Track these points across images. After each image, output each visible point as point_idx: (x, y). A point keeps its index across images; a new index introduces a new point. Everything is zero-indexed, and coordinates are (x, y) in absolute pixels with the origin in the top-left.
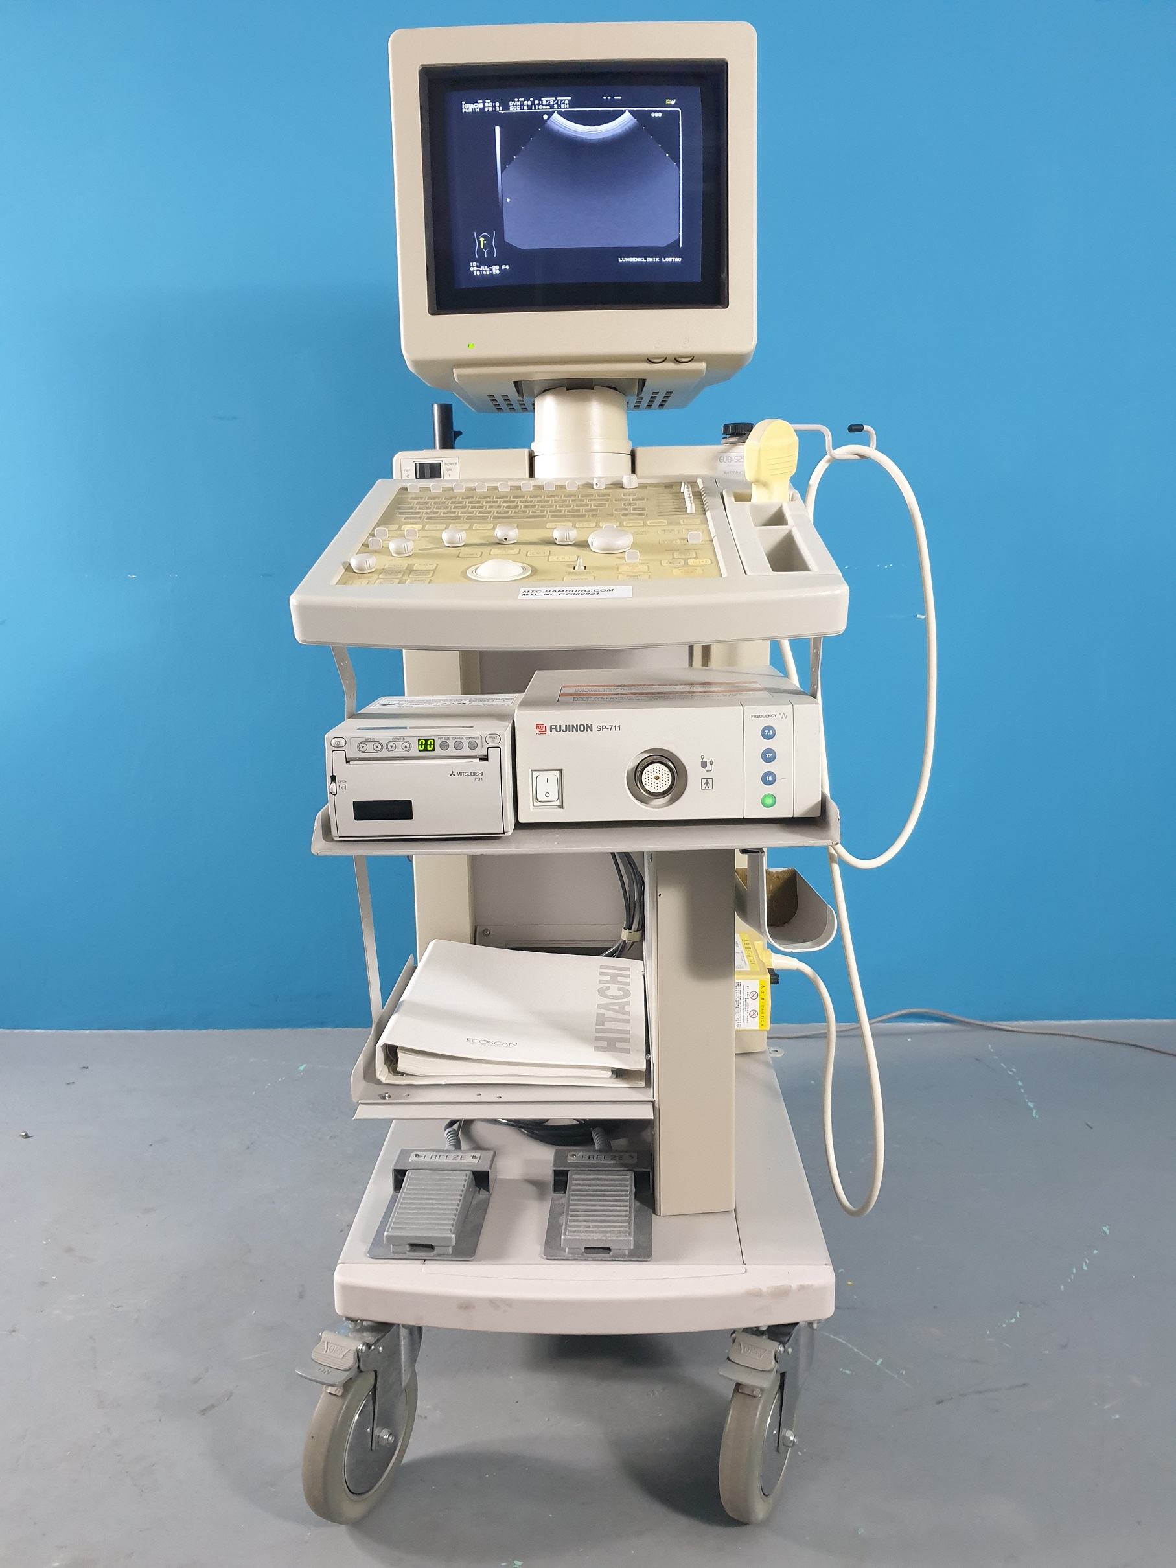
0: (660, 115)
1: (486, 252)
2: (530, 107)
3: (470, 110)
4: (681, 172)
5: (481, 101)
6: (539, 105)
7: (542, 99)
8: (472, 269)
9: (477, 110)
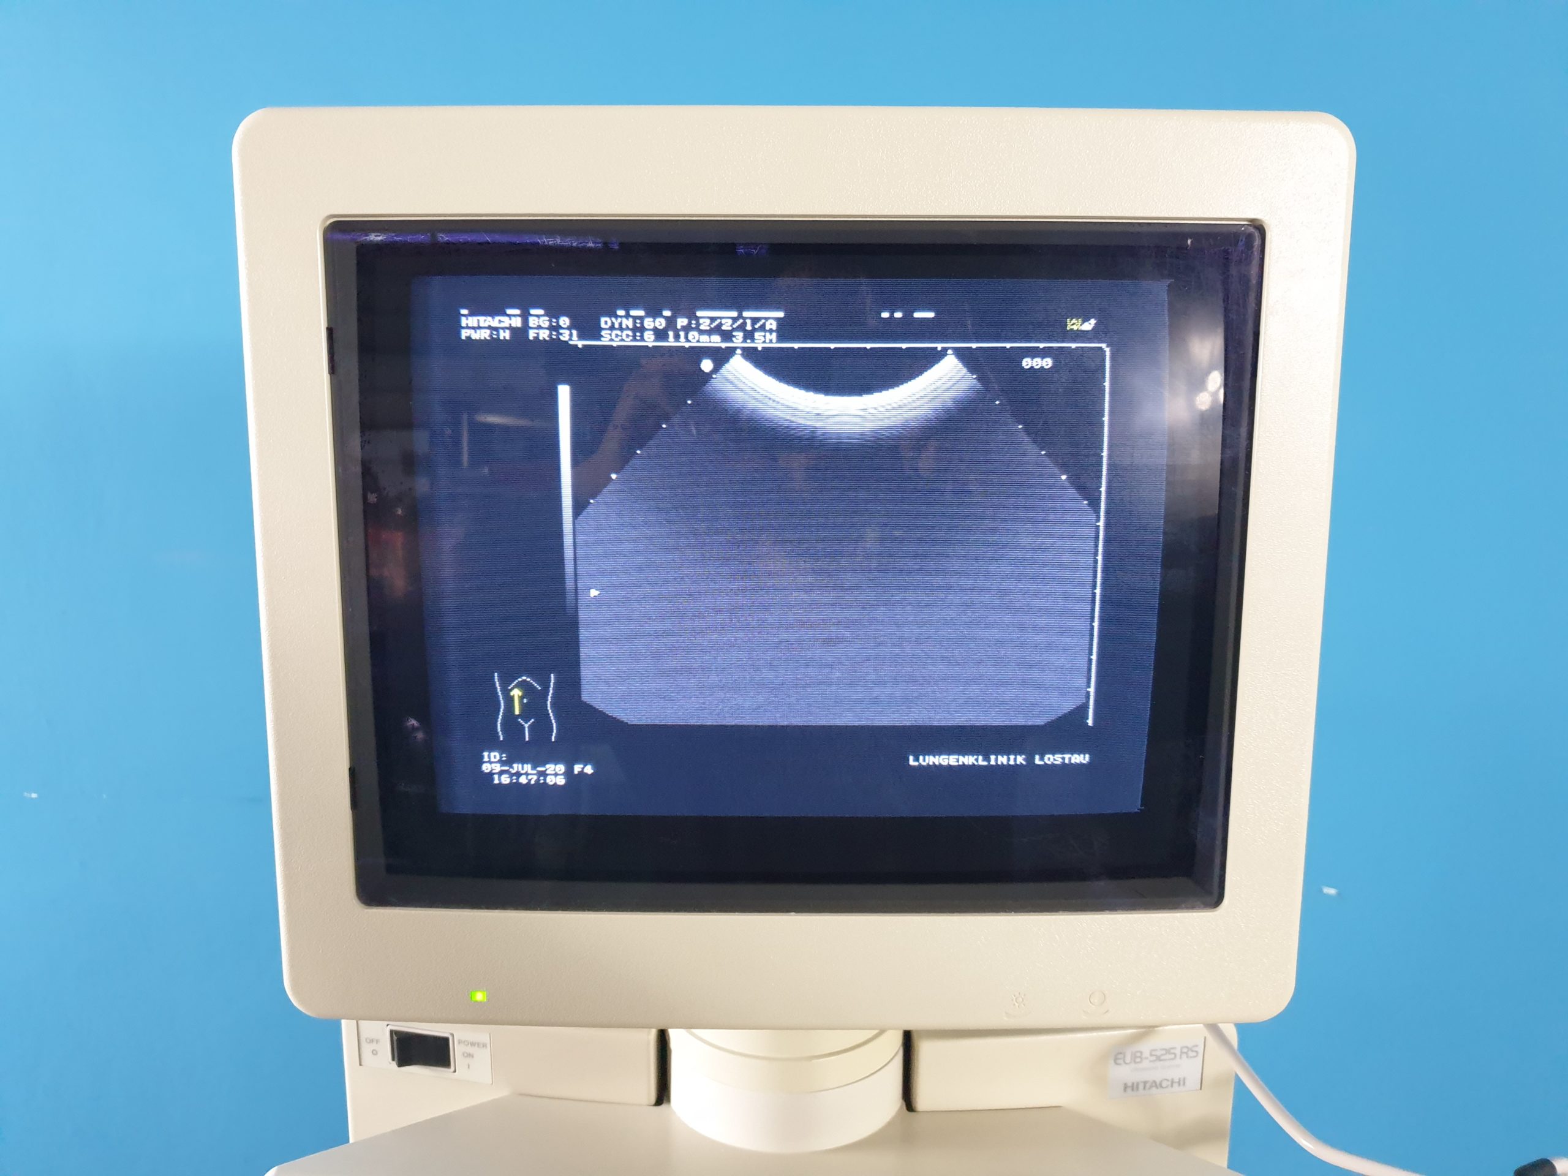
0: (1047, 363)
1: (526, 726)
2: (660, 334)
3: (484, 335)
4: (1101, 524)
5: (517, 312)
6: (687, 329)
7: (699, 314)
8: (486, 768)
9: (505, 335)
